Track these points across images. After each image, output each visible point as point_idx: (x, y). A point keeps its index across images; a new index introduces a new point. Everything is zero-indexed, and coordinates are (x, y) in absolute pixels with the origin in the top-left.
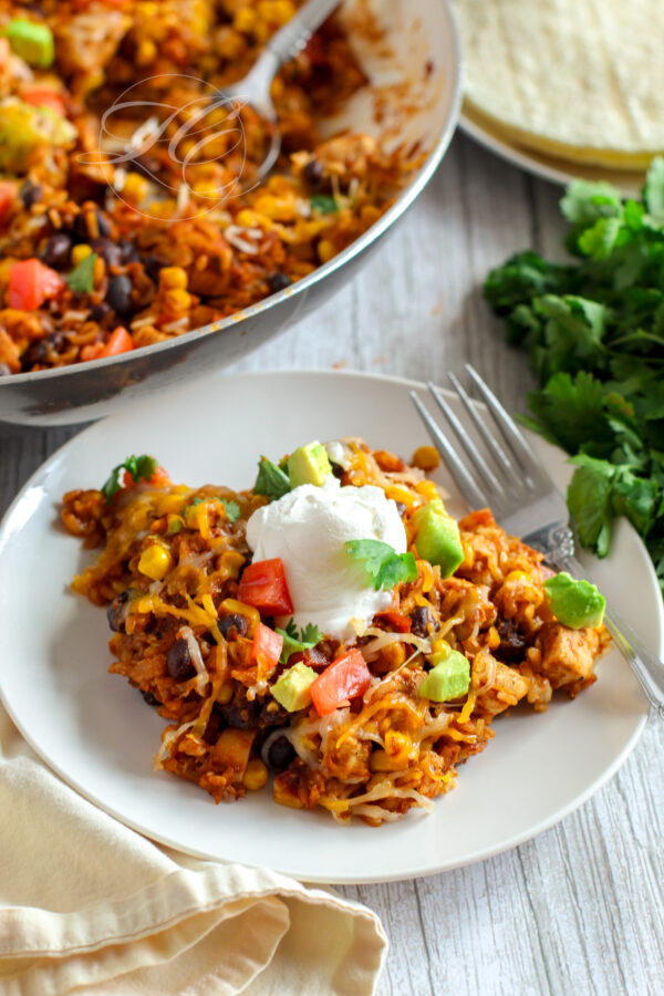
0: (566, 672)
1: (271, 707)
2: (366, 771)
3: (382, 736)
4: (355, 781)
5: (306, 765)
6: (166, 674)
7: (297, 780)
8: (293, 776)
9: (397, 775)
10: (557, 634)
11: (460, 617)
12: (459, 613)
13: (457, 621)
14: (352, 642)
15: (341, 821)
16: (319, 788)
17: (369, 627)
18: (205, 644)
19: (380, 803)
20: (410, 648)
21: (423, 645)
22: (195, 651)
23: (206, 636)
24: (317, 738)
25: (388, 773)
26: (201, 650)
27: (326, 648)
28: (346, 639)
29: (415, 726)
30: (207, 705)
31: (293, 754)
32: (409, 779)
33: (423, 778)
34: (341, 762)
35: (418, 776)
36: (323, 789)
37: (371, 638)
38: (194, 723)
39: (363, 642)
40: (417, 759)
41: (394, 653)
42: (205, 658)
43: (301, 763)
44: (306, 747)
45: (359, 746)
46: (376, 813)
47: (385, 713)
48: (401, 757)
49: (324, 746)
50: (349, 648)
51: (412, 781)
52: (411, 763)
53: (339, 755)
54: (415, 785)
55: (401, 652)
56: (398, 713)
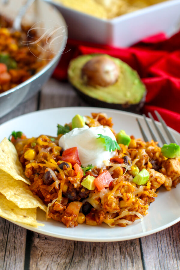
0: (175, 174)
1: (83, 190)
2: (119, 208)
3: (122, 194)
4: (116, 212)
5: (96, 210)
6: (44, 183)
7: (94, 215)
8: (93, 214)
9: (129, 208)
10: (169, 162)
11: (138, 158)
12: (137, 157)
13: (137, 160)
14: (105, 168)
15: (112, 226)
16: (103, 215)
17: (109, 163)
18: (56, 172)
19: (124, 218)
20: (124, 169)
21: (128, 168)
22: (53, 174)
23: (55, 170)
24: (100, 200)
25: (126, 208)
26: (55, 174)
27: (96, 171)
28: (102, 168)
29: (133, 191)
30: (60, 192)
31: (91, 207)
32: (134, 208)
33: (138, 207)
34: (110, 205)
35: (137, 206)
36: (104, 216)
37: (111, 167)
38: (57, 199)
39: (108, 168)
40: (135, 202)
41: (119, 171)
42: (57, 176)
43: (94, 210)
44: (95, 203)
45: (115, 199)
46: (124, 222)
47: (122, 187)
48: (130, 201)
49: (102, 202)
50: (104, 170)
51: (135, 208)
52: (133, 203)
53: (109, 203)
54: (136, 209)
55: (122, 170)
56: (126, 186)
